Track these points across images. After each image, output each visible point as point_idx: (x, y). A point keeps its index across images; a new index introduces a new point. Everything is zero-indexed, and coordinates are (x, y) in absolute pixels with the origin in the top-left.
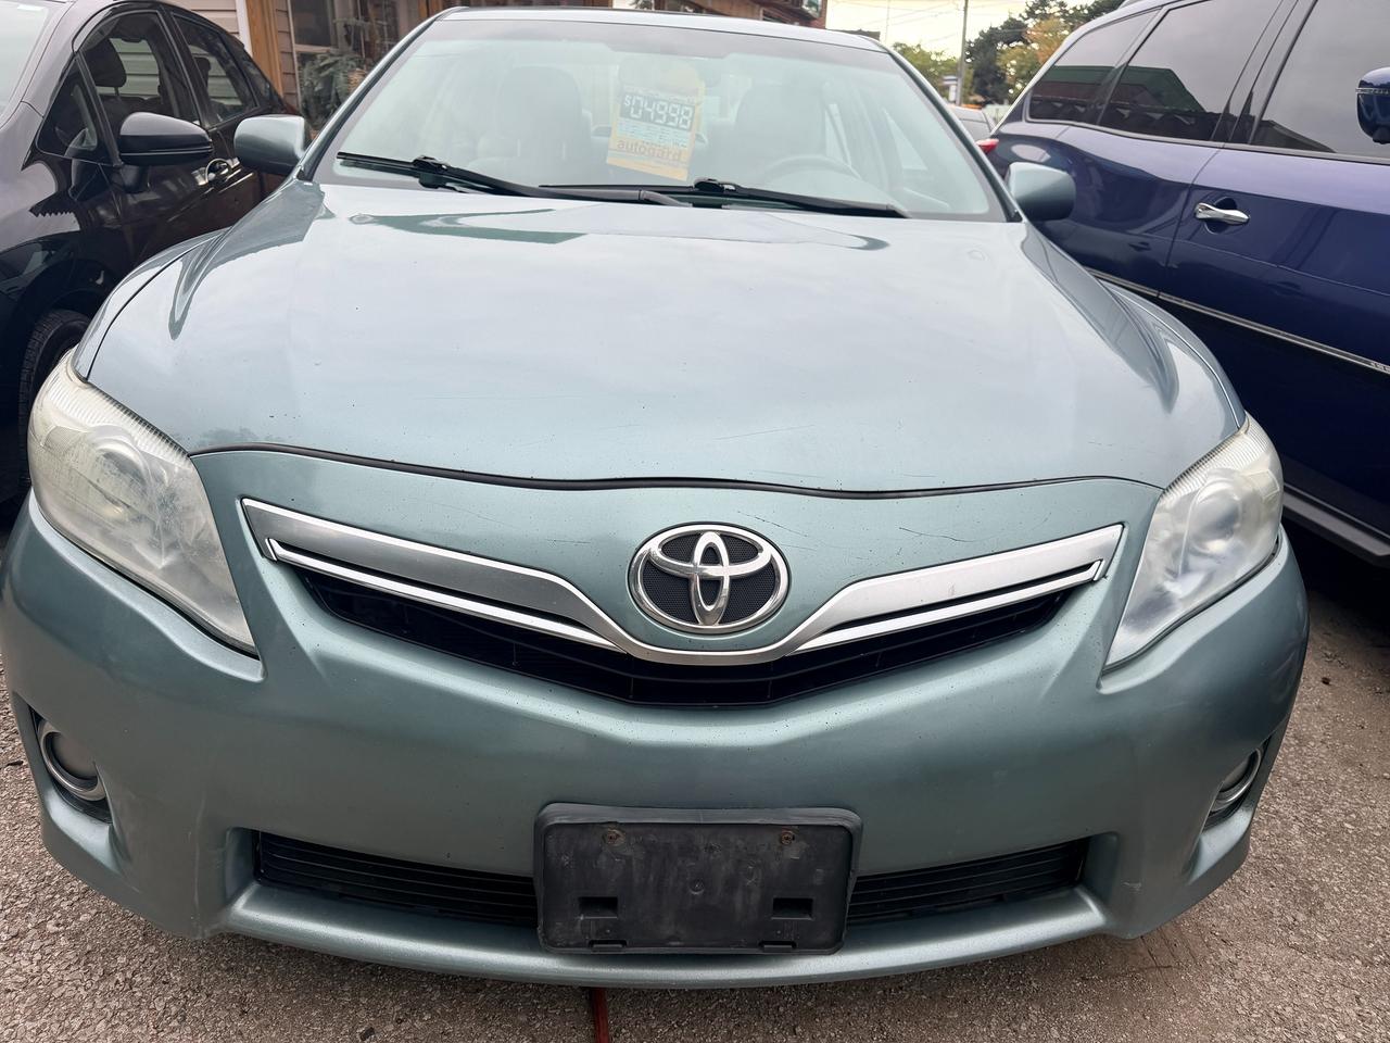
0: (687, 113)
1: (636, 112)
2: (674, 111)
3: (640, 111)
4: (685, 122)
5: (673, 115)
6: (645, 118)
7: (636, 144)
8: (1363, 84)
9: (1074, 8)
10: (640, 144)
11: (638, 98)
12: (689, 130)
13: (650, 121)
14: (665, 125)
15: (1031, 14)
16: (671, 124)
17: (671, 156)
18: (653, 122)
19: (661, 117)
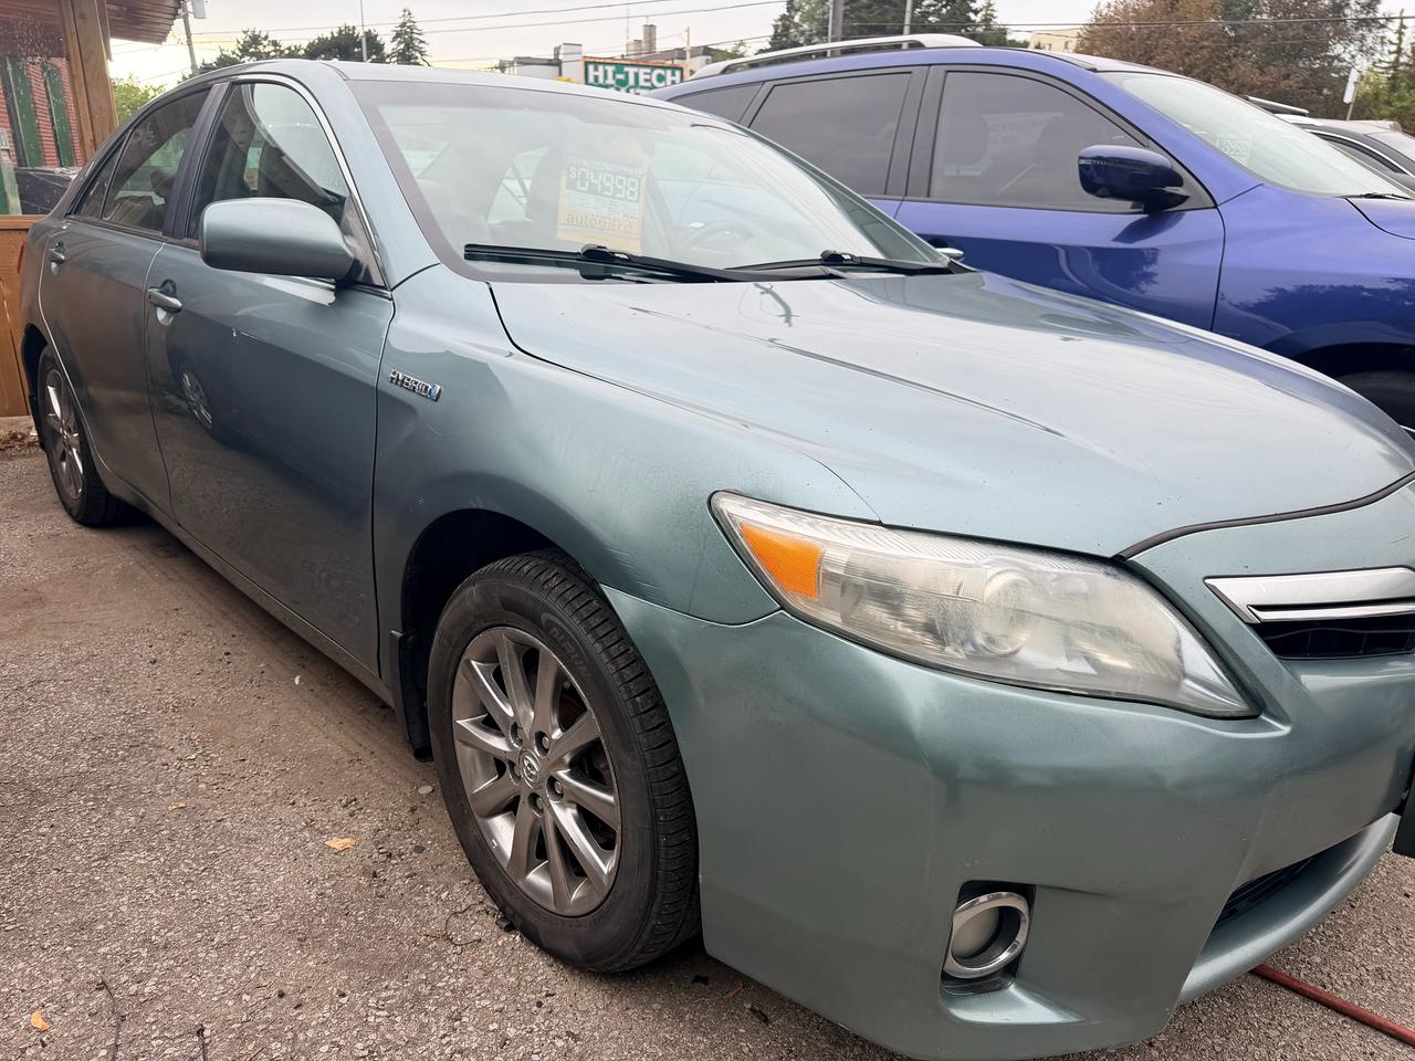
0: (633, 185)
1: (583, 184)
2: (621, 182)
3: (587, 183)
4: (632, 193)
5: (621, 187)
6: (592, 190)
7: (586, 218)
8: (1081, 158)
9: (289, 48)
10: (590, 217)
11: (583, 170)
12: (637, 201)
13: (598, 194)
14: (613, 197)
15: (244, 51)
16: (618, 195)
17: (622, 228)
18: (601, 194)
19: (608, 189)
